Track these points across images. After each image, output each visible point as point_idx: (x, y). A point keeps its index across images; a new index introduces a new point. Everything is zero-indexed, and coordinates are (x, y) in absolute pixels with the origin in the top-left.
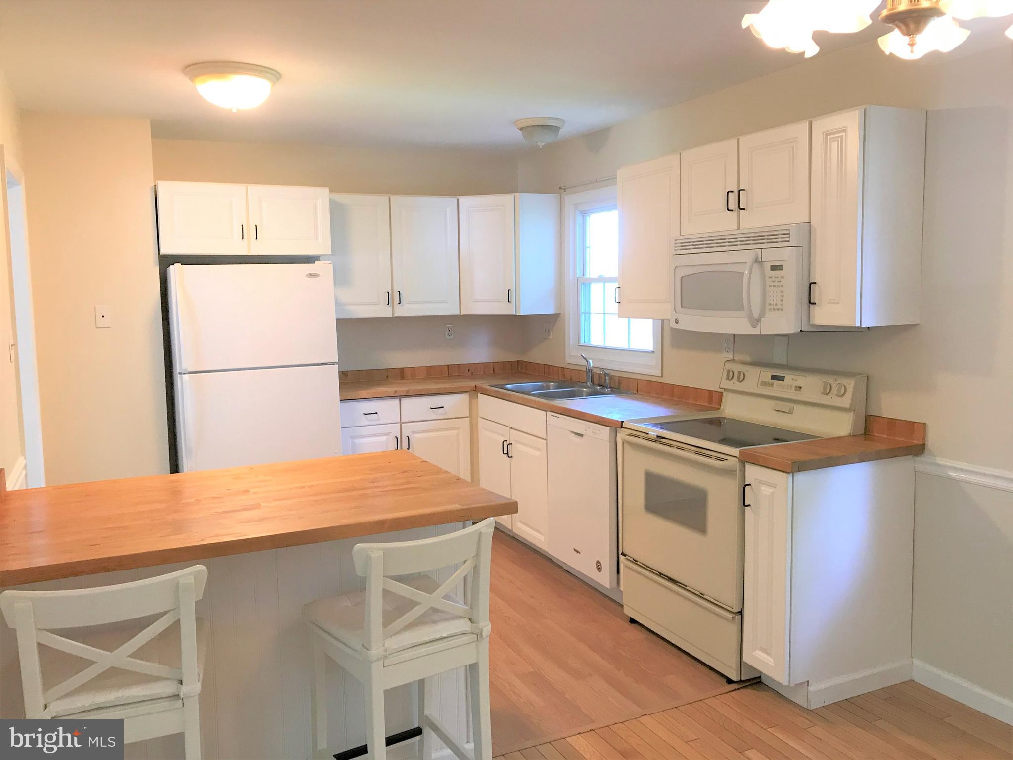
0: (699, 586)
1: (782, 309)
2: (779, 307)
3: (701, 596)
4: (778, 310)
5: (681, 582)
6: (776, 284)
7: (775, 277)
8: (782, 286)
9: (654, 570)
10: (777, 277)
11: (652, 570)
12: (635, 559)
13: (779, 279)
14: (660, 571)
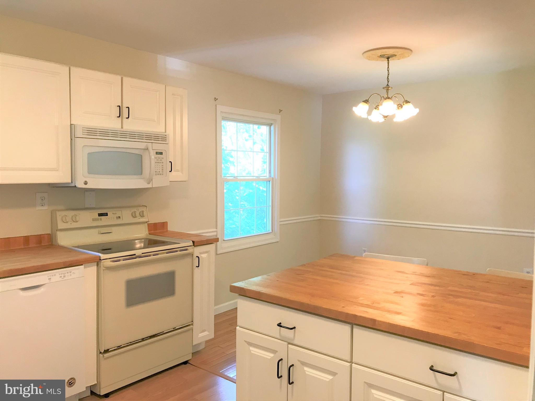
0: (171, 327)
1: (162, 174)
2: (161, 173)
3: (175, 329)
4: (160, 174)
5: (158, 333)
6: (159, 161)
7: (159, 158)
8: (163, 163)
9: (137, 341)
10: (160, 158)
11: (136, 342)
12: (118, 346)
13: (161, 159)
14: (141, 338)
